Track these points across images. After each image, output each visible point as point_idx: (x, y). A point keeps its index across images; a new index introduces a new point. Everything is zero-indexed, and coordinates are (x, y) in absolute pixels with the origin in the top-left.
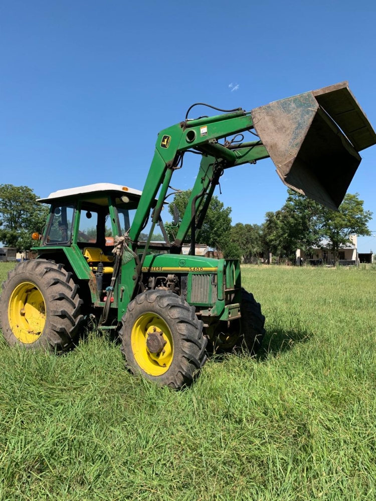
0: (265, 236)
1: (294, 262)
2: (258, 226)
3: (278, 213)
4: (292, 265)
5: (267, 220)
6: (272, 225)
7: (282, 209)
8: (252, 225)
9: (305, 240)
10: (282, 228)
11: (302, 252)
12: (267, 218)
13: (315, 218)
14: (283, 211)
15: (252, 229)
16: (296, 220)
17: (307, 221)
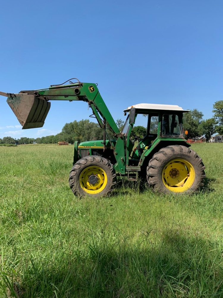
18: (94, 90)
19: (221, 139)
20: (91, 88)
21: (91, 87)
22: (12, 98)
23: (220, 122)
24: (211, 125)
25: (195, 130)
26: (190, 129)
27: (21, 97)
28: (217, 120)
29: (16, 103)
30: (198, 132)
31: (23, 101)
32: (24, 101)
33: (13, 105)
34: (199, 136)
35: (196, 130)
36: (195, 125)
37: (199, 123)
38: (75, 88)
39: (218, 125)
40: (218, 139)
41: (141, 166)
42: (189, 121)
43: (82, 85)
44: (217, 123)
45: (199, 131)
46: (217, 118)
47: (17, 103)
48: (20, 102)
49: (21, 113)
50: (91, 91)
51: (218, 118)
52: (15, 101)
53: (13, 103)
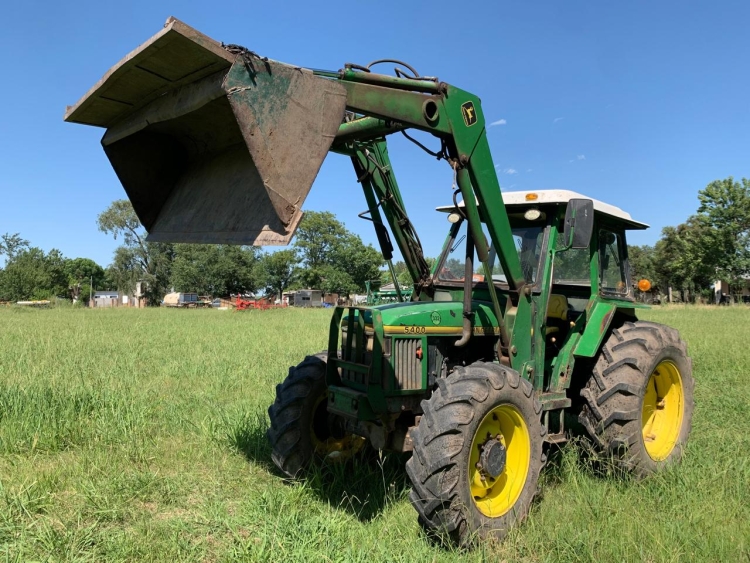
0: (663, 261)
1: (711, 298)
2: (649, 248)
3: (682, 228)
4: (709, 303)
5: (665, 240)
6: (673, 246)
7: (689, 222)
8: (640, 247)
9: (730, 268)
10: (693, 251)
11: (724, 283)
12: (665, 236)
13: (744, 234)
14: (690, 224)
15: (641, 252)
16: (715, 238)
17: (732, 237)
18: (474, 120)
19: (308, 299)
20: (469, 111)
21: (468, 106)
22: (252, 76)
23: (306, 260)
24: (285, 267)
25: (245, 274)
26: (235, 271)
27: (293, 81)
28: (298, 254)
29: (267, 106)
30: (253, 280)
31: (298, 104)
32: (302, 103)
33: (255, 113)
34: (253, 289)
35: (250, 276)
36: (245, 264)
37: (255, 259)
38: (428, 97)
39: (301, 265)
40: (304, 299)
41: (567, 390)
42: (231, 254)
43: (445, 91)
44: (299, 262)
45: (256, 277)
46: (300, 251)
47: (272, 109)
48: (284, 107)
49: (283, 160)
50: (468, 119)
51: (302, 249)
52: (265, 96)
53: (254, 100)
